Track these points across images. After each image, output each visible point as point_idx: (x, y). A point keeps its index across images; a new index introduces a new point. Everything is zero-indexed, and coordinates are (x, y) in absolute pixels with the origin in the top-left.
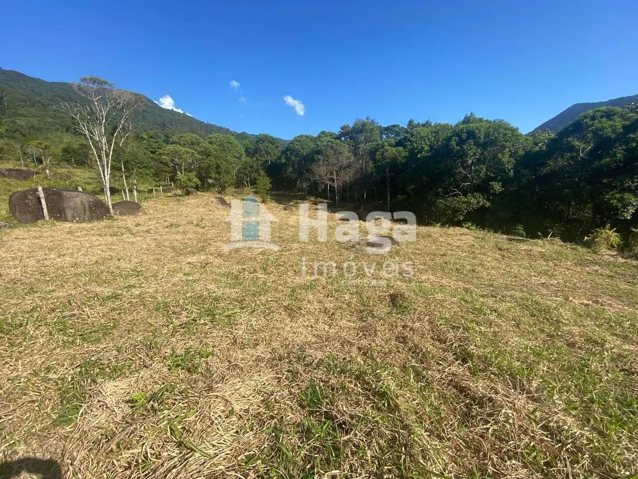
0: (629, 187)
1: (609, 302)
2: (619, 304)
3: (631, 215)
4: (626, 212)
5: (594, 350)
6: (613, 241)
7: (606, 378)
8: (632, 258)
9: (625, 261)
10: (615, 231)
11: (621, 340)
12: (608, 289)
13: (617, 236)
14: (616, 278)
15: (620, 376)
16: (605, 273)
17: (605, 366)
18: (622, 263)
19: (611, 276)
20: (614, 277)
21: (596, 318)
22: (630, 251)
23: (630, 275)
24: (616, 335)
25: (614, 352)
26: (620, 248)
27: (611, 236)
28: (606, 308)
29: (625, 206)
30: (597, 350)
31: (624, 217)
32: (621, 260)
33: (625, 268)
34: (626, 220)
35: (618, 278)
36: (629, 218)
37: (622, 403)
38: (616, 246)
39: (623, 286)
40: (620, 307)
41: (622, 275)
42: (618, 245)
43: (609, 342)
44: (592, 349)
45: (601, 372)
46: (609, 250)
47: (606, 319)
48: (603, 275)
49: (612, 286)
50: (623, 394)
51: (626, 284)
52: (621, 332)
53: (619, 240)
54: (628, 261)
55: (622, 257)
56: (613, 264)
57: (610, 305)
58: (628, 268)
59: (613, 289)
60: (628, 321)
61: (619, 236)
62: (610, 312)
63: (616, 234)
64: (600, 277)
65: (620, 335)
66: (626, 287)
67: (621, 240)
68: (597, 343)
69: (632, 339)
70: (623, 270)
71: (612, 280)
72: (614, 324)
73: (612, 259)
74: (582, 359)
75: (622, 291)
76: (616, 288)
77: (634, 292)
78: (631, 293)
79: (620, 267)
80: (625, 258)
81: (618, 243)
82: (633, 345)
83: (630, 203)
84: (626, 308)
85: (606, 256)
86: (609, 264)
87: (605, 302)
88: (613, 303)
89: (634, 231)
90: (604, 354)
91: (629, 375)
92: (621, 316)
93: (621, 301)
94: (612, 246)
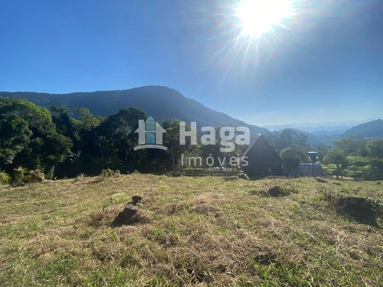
0: (7, 145)
1: (13, 218)
2: (19, 217)
3: (12, 161)
4: (9, 159)
5: (13, 257)
6: (5, 179)
7: (26, 270)
8: (18, 186)
9: (15, 189)
10: (5, 172)
11: (26, 239)
12: (9, 210)
13: (6, 175)
14: (12, 201)
15: (33, 262)
16: (5, 200)
17: (23, 263)
18: (14, 191)
19: (9, 201)
20: (11, 201)
21: (8, 233)
22: (17, 182)
23: (20, 196)
24: (22, 237)
25: (25, 250)
26: (10, 181)
27: (3, 176)
28: (12, 223)
29: (7, 156)
30: (15, 256)
31: (9, 162)
32: (12, 189)
33: (16, 193)
34: (10, 164)
35: (14, 201)
36: (11, 163)
37: (40, 278)
38: (8, 181)
39: (18, 204)
40: (20, 218)
41: (15, 198)
42: (9, 180)
43: (20, 246)
44: (11, 257)
45: (22, 269)
46: (3, 184)
47: (13, 231)
48: (4, 202)
49: (11, 207)
50: (38, 272)
51: (19, 203)
52: (25, 234)
53: (8, 177)
54: (17, 188)
55: (13, 187)
56: (8, 193)
57: (14, 220)
58: (17, 192)
59: (12, 209)
60: (26, 225)
61: (7, 174)
62: (15, 225)
63: (6, 174)
64: (3, 204)
65: (24, 236)
66: (19, 204)
67: (10, 177)
68: (12, 251)
69: (31, 234)
70: (15, 194)
71: (10, 203)
72: (19, 232)
73: (7, 190)
74: (8, 268)
75: (18, 208)
76: (14, 208)
77: (25, 205)
78: (23, 207)
79: (13, 194)
80: (15, 187)
81: (8, 179)
82: (33, 238)
83: (10, 154)
84: (23, 217)
85: (3, 189)
86: (6, 194)
87: (10, 219)
88: (15, 218)
89: (15, 171)
90: (20, 255)
91: (37, 258)
92: (22, 224)
93: (19, 214)
94: (5, 182)
